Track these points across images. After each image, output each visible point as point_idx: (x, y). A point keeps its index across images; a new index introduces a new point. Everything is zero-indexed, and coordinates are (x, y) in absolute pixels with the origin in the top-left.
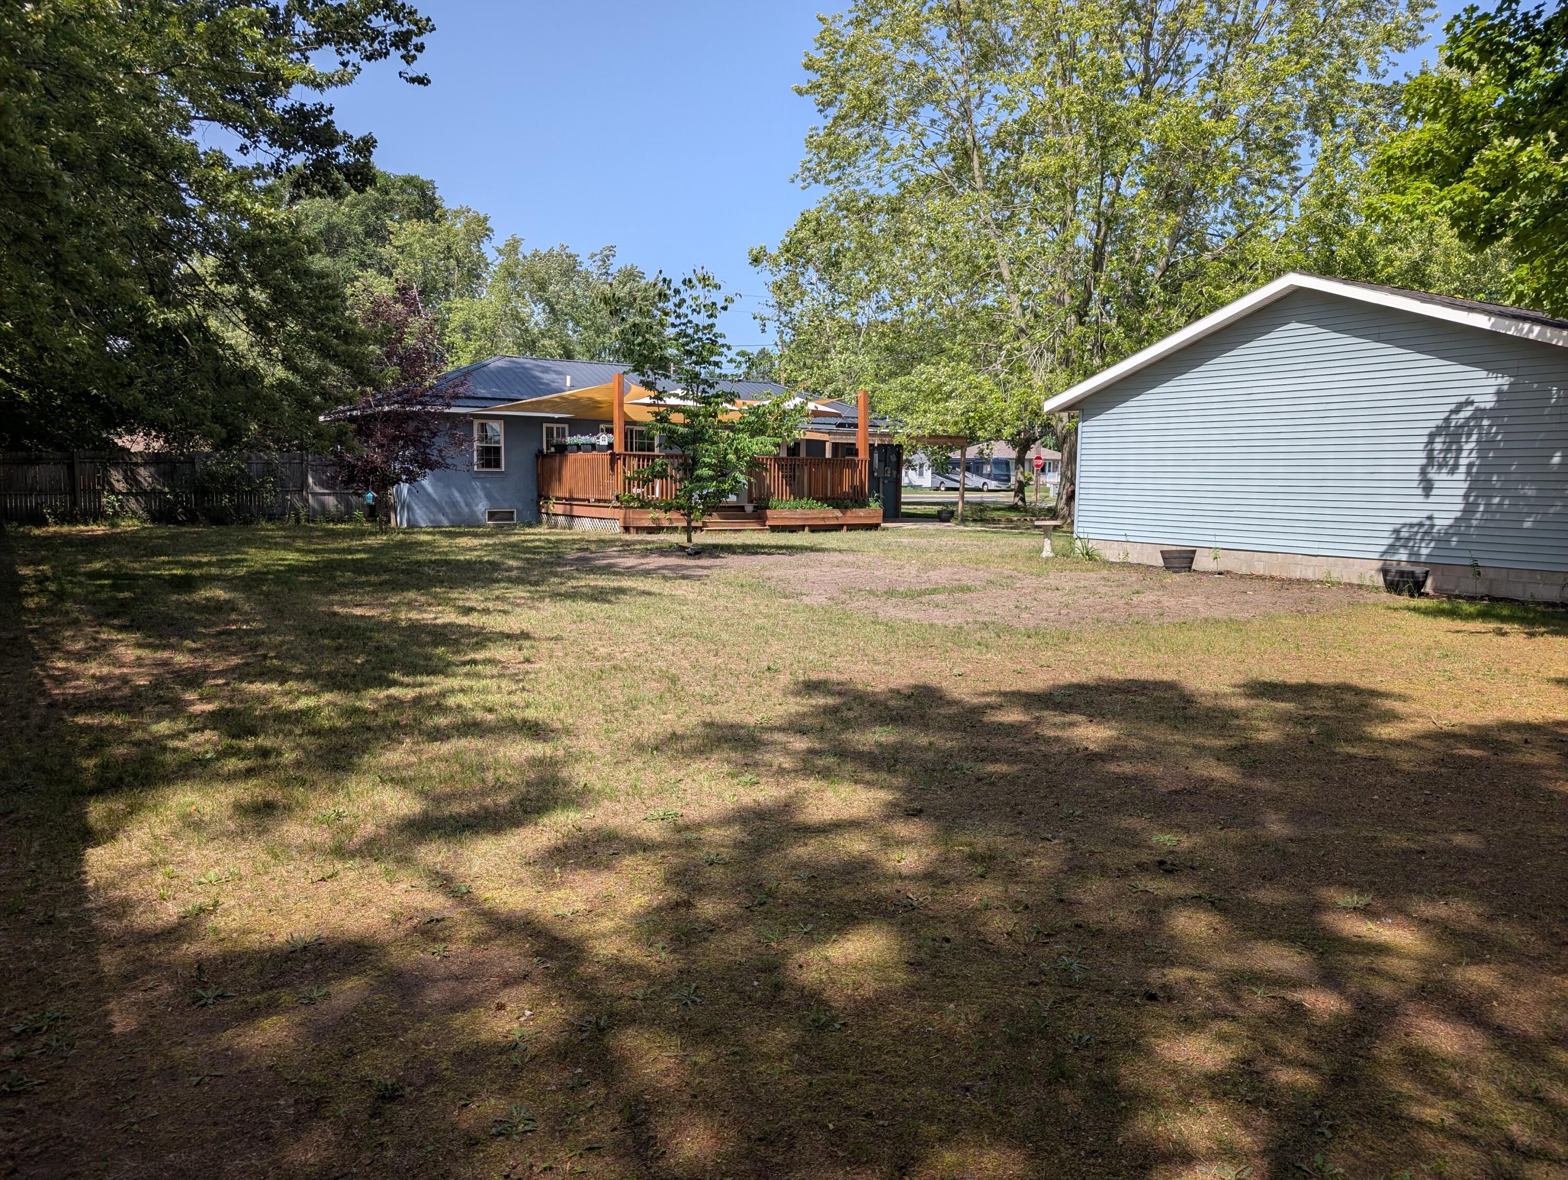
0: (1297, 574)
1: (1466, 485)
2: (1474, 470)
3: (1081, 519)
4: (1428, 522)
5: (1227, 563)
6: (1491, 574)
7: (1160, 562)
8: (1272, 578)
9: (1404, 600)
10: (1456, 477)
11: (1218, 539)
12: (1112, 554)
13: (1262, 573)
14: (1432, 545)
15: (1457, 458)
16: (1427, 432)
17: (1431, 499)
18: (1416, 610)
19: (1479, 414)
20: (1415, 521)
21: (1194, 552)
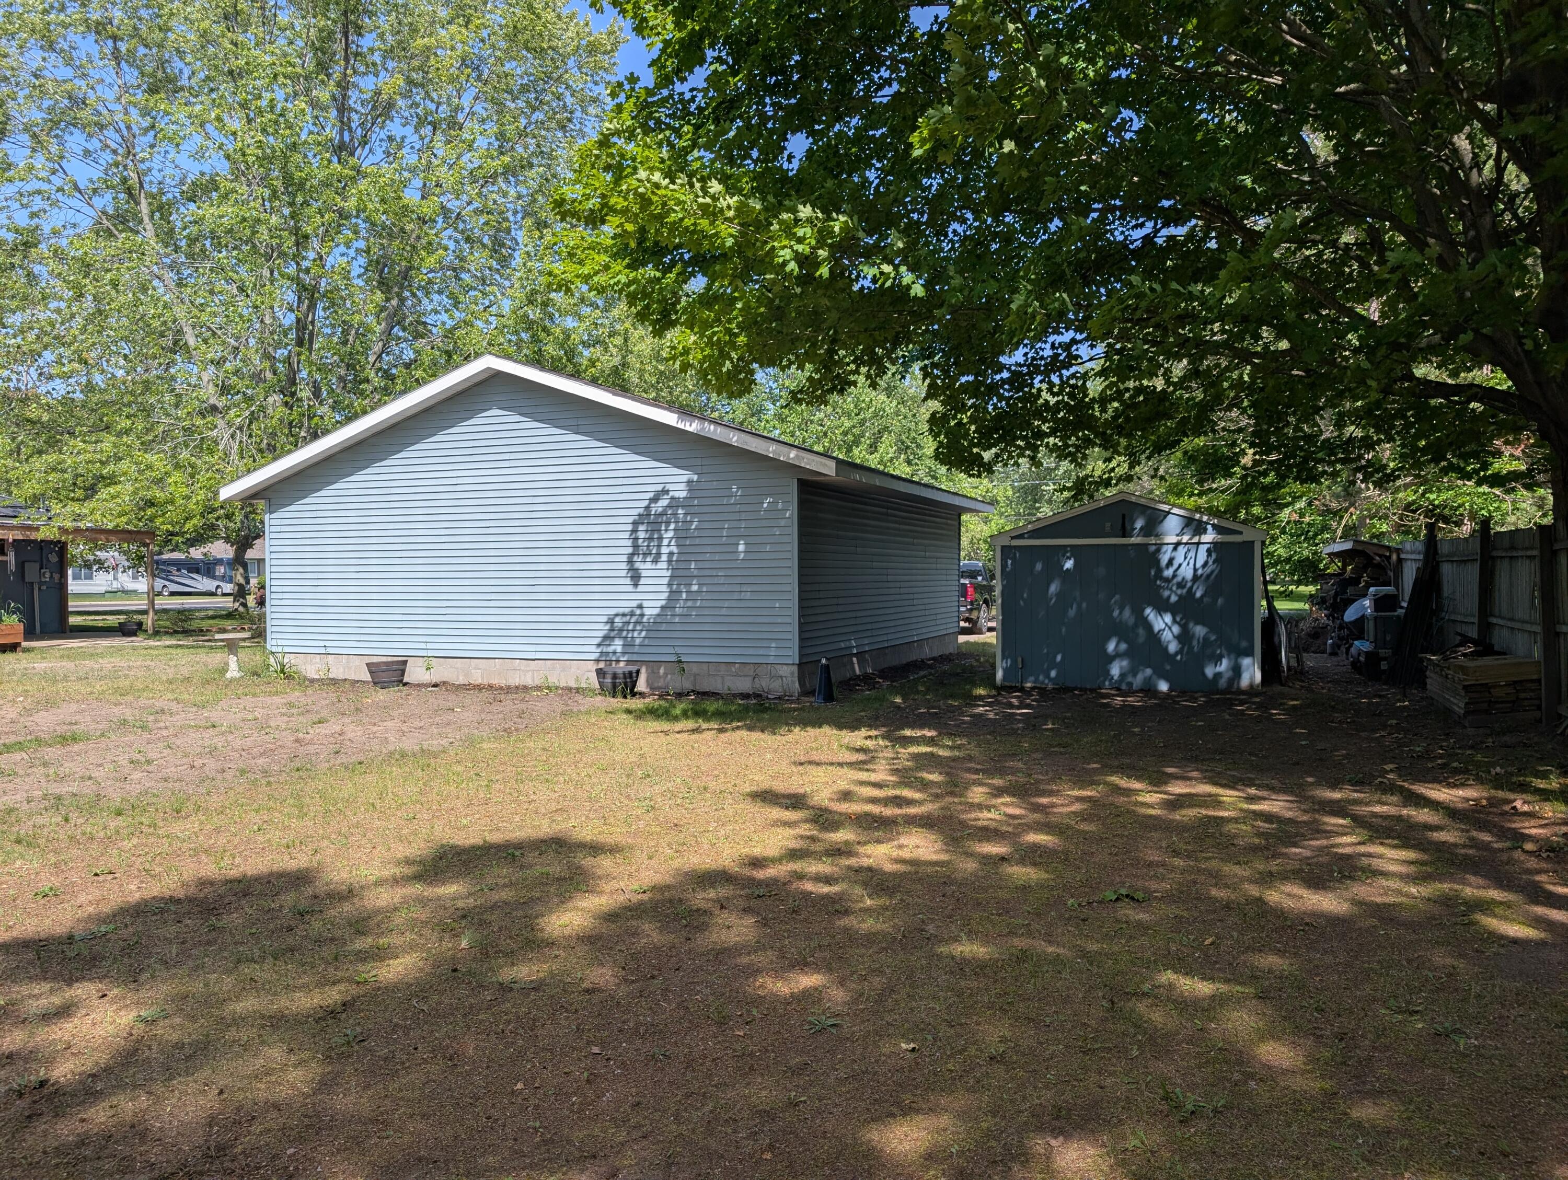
0: (515, 680)
1: (669, 573)
2: (675, 558)
3: (274, 629)
4: (638, 612)
5: (443, 672)
6: (695, 669)
7: (368, 677)
8: (491, 687)
9: (617, 703)
10: (660, 565)
11: (429, 646)
12: (312, 670)
13: (479, 681)
14: (643, 634)
15: (659, 546)
16: (631, 520)
17: (640, 588)
18: (629, 711)
19: (675, 503)
20: (627, 611)
21: (405, 662)
